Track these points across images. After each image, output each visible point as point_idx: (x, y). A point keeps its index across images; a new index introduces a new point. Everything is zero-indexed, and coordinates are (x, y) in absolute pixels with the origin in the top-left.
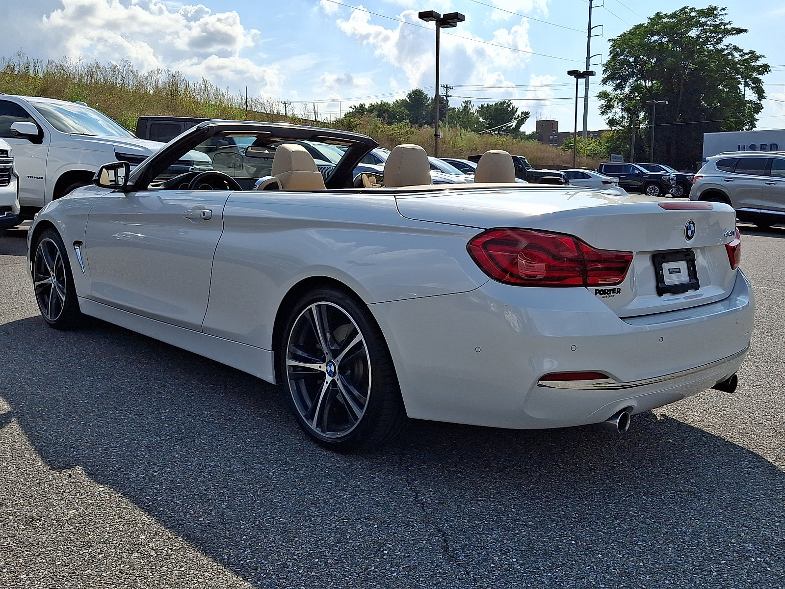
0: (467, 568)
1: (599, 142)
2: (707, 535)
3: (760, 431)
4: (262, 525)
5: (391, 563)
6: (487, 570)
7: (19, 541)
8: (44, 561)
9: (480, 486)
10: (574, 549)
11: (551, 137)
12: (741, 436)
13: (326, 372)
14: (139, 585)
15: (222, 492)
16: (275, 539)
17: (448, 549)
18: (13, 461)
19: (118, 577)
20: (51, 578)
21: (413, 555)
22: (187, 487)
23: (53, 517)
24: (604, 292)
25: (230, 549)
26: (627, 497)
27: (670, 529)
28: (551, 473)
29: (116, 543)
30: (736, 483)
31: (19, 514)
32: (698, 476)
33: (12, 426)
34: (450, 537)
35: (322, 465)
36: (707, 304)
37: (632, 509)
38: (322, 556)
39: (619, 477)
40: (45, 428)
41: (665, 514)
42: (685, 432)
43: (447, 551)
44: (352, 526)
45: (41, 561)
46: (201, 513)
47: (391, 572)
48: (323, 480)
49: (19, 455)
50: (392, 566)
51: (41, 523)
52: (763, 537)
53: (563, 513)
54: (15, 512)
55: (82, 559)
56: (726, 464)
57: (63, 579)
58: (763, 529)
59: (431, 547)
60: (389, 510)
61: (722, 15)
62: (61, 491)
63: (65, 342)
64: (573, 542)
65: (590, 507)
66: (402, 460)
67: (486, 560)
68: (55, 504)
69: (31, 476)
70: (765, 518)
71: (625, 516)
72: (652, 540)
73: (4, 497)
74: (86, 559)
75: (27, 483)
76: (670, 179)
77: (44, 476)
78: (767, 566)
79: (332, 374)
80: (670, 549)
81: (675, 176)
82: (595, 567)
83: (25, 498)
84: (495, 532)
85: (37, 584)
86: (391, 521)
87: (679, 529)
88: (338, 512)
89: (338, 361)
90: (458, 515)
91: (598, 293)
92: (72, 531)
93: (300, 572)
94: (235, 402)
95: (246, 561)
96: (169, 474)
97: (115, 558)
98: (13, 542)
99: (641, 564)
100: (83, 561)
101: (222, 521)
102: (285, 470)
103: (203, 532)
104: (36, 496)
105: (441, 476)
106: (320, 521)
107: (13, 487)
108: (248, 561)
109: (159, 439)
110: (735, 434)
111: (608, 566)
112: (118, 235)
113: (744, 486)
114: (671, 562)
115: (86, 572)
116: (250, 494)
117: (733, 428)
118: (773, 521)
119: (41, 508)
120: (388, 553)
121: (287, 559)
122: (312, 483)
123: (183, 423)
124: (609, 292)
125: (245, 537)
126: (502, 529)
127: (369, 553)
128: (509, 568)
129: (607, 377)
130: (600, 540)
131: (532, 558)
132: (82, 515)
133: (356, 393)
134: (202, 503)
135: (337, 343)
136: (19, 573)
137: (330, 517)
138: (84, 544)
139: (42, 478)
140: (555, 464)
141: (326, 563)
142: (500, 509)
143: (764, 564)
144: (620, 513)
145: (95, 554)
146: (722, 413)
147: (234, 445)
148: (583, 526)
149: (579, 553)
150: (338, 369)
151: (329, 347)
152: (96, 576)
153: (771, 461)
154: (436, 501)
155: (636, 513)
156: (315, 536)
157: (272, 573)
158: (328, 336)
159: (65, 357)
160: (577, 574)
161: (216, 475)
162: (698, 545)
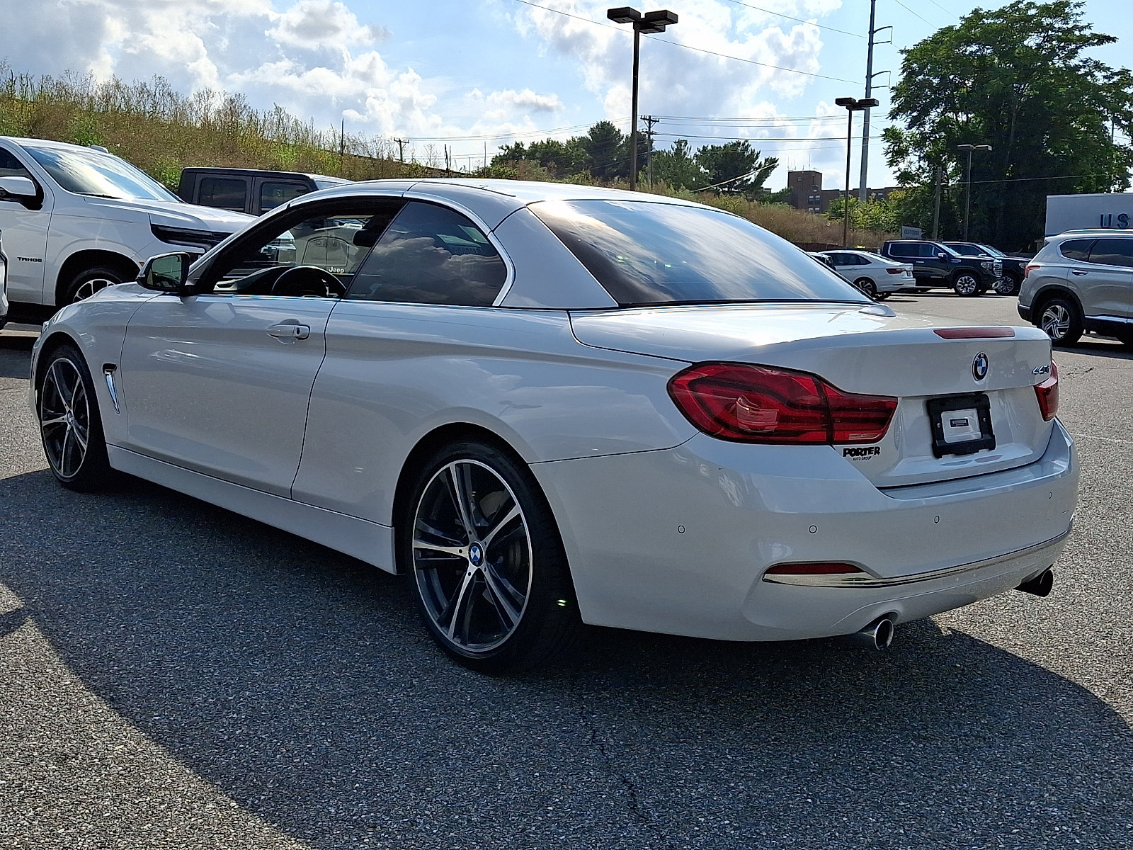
0: (662, 831)
1: (885, 207)
2: (997, 795)
3: (1088, 654)
4: (380, 769)
5: (558, 823)
6: (688, 835)
7: (51, 785)
8: (87, 811)
9: (683, 723)
10: (810, 810)
11: (810, 197)
12: (1060, 661)
13: (468, 559)
14: (217, 844)
15: (323, 724)
16: (399, 788)
17: (637, 806)
18: (30, 678)
19: (189, 834)
20: (99, 833)
21: (588, 813)
22: (276, 717)
23: (93, 754)
24: (857, 452)
25: (339, 800)
26: (889, 742)
27: (946, 786)
28: (784, 708)
29: (183, 790)
30: (1045, 725)
31: (46, 749)
32: (992, 714)
33: (23, 630)
34: (640, 791)
35: (461, 690)
36: (1006, 470)
37: (894, 758)
38: (463, 811)
39: (880, 715)
40: (70, 633)
41: (941, 765)
42: (981, 653)
43: (634, 809)
44: (504, 773)
45: (83, 811)
46: (296, 752)
47: (558, 834)
48: (464, 711)
49: (38, 670)
50: (558, 827)
51: (78, 761)
52: (1076, 800)
53: (798, 761)
54: (41, 747)
55: (138, 810)
56: (1035, 699)
57: (115, 836)
58: (1077, 788)
59: (613, 804)
60: (555, 752)
61: (1077, 14)
62: (102, 719)
63: (87, 510)
64: (810, 800)
65: (835, 755)
66: (575, 685)
67: (688, 822)
68: (94, 737)
69: (58, 699)
70: (1080, 774)
71: (885, 766)
72: (919, 800)
73: (23, 726)
74: (143, 810)
75: (53, 709)
76: (993, 267)
77: (76, 699)
78: (1075, 837)
79: (477, 562)
80: (943, 812)
81: (1001, 261)
82: (837, 834)
83: (53, 728)
84: (702, 785)
85: (80, 841)
86: (558, 768)
87: (958, 787)
88: (484, 754)
89: (485, 543)
90: (651, 762)
91: (848, 453)
92: (121, 773)
93: (435, 831)
94: (337, 600)
95: (360, 816)
96: (249, 699)
97: (183, 810)
98: (43, 786)
99: (902, 831)
100: (140, 812)
101: (325, 763)
102: (410, 696)
103: (299, 777)
104: (67, 726)
105: (629, 708)
106: (461, 766)
107: (34, 714)
108: (363, 816)
109: (232, 650)
110: (1052, 657)
111: (855, 833)
112: (159, 354)
113: (1057, 729)
114: (942, 829)
115: (145, 827)
116: (362, 727)
117: (1050, 648)
118: (1092, 777)
119: (75, 742)
120: (554, 809)
121: (416, 815)
122: (449, 715)
123: (265, 629)
124: (863, 453)
125: (357, 785)
126: (712, 781)
127: (527, 809)
128: (719, 833)
129: (859, 571)
130: (847, 799)
131: (751, 821)
132: (133, 752)
133: (511, 588)
134: (297, 739)
135: (484, 517)
136: (55, 827)
137: (474, 760)
138: (138, 791)
139: (73, 702)
140: (791, 695)
141: (469, 821)
142: (710, 754)
143: (1072, 836)
144: (878, 764)
145: (156, 804)
146: (1036, 627)
147: (338, 660)
148: (824, 780)
149: (816, 815)
150: (486, 555)
151: (474, 524)
152: (158, 832)
153: (1100, 696)
154: (621, 743)
155: (900, 764)
156: (453, 785)
157: (396, 832)
158: (473, 508)
159: (90, 532)
160: (811, 842)
161: (315, 700)
162: (982, 808)
